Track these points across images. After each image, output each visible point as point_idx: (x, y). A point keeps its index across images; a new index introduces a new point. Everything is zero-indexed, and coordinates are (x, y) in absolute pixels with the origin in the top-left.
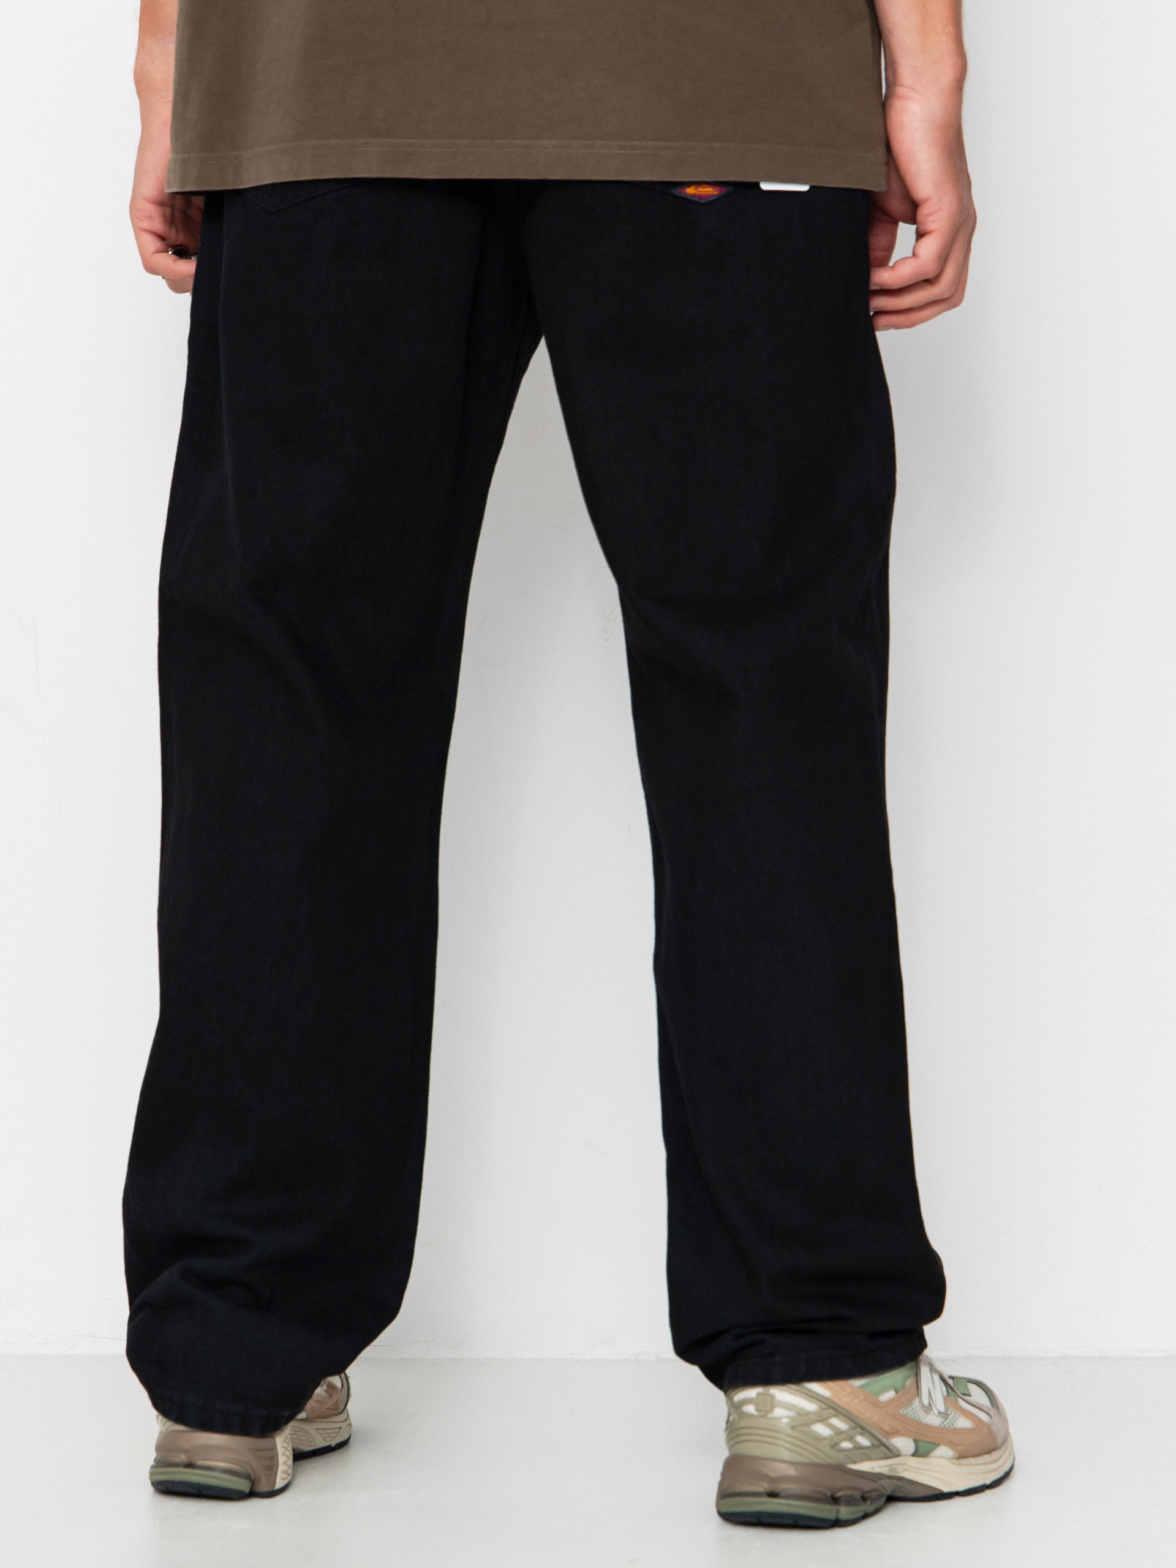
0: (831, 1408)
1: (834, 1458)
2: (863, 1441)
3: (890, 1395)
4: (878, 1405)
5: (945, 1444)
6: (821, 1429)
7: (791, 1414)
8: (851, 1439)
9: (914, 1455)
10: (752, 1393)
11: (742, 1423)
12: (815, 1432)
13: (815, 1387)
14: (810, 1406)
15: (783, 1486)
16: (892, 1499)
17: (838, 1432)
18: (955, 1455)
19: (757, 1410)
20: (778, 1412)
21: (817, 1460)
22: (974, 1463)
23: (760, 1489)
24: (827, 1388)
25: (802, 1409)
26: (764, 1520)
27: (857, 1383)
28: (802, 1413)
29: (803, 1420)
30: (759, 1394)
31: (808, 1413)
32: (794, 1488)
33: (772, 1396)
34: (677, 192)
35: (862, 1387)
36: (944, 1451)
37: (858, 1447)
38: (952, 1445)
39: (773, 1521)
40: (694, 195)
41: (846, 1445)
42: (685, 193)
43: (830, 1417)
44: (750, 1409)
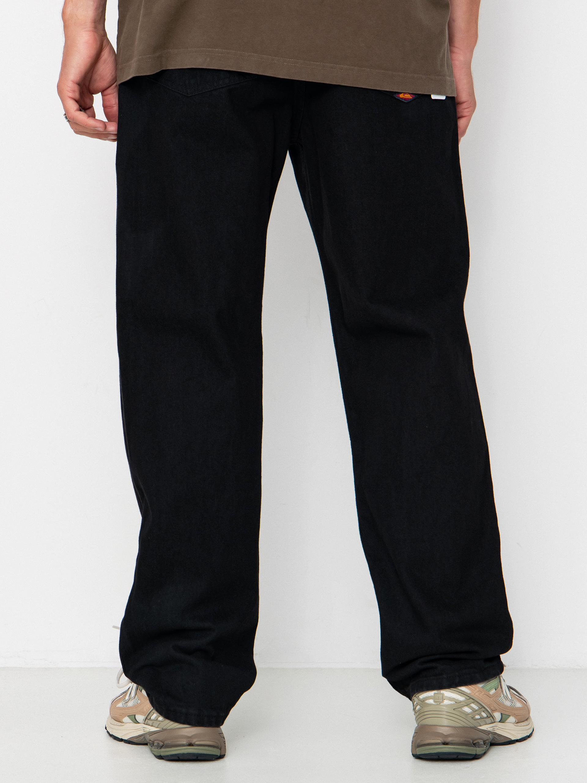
0: (470, 699)
1: (472, 723)
2: (484, 715)
3: (493, 691)
4: (489, 696)
5: (512, 716)
6: (467, 709)
7: (452, 702)
8: (480, 714)
9: (499, 722)
10: (431, 693)
11: (426, 709)
12: (464, 711)
13: (463, 688)
14: (461, 698)
15: (450, 739)
16: (493, 744)
17: (474, 711)
18: (516, 721)
19: (435, 702)
20: (446, 702)
21: (466, 725)
22: (523, 725)
23: (439, 741)
24: (469, 689)
25: (457, 700)
26: (441, 757)
27: (480, 685)
28: (457, 702)
29: (458, 705)
30: (435, 694)
31: (461, 702)
32: (457, 740)
33: (443, 694)
34: (396, 96)
35: (482, 687)
36: (512, 719)
37: (482, 718)
38: (515, 716)
39: (446, 757)
40: (402, 98)
41: (478, 717)
42: (399, 97)
43: (471, 703)
44: (431, 701)
